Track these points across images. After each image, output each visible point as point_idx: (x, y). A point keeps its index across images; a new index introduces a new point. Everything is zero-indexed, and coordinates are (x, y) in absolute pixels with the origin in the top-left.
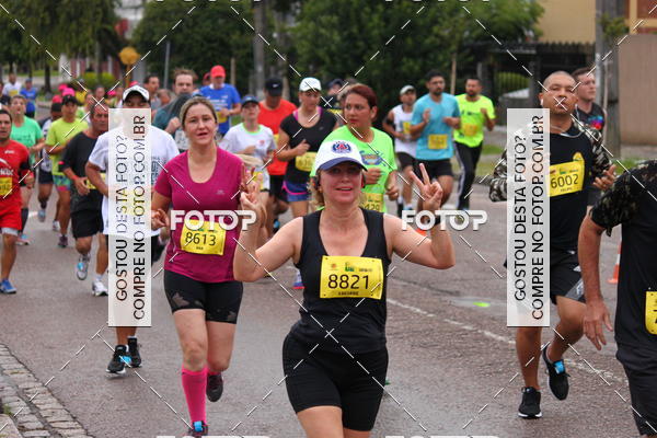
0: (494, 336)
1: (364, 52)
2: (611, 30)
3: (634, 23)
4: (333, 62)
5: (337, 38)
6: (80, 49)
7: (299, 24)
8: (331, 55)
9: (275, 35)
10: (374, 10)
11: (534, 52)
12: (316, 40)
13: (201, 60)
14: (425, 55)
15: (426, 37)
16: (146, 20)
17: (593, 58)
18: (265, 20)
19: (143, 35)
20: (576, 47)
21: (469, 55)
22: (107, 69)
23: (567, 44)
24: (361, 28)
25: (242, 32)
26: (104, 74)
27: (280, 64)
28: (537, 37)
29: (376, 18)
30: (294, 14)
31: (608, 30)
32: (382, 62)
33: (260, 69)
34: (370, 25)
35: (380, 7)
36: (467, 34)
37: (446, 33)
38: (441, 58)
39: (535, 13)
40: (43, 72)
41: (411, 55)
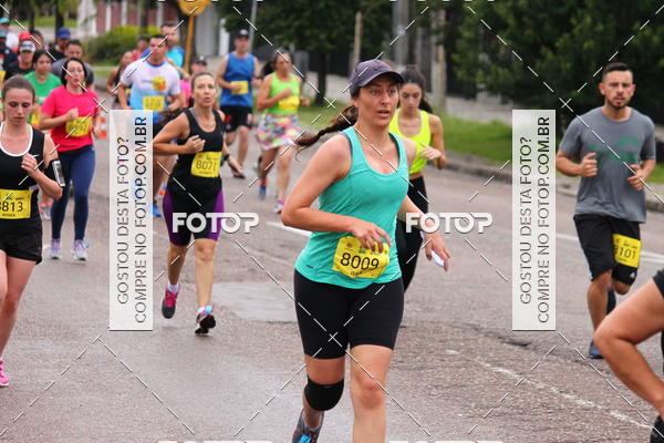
1: (572, 11)
4: (521, 24)
8: (518, 13)
13: (307, 14)
22: (155, 21)
27: (434, 26)
32: (600, 27)
33: (401, 31)
40: (53, 19)
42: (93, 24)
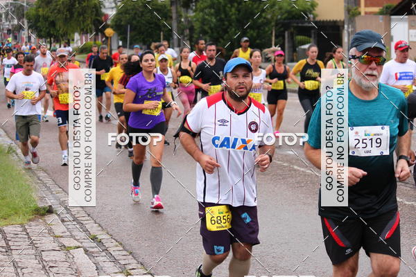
0: (299, 168)
1: (228, 27)
2: (352, 14)
3: (363, 9)
4: (212, 32)
5: (214, 20)
6: (85, 30)
7: (194, 14)
8: (211, 29)
9: (183, 20)
10: (232, 6)
12: (204, 21)
13: (145, 34)
14: (259, 28)
16: (118, 14)
17: (344, 27)
18: (177, 12)
19: (116, 22)
20: (335, 22)
21: (281, 27)
23: (330, 21)
24: (226, 15)
26: (97, 42)
27: (185, 34)
29: (233, 10)
30: (192, 9)
31: (351, 13)
34: (231, 13)
35: (236, 5)
36: (279, 17)
37: (269, 16)
38: (267, 29)
39: (313, 6)
41: (252, 28)
42: (79, 42)
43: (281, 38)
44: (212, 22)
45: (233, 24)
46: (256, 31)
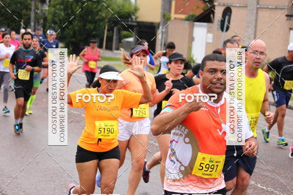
3: (173, 15)
5: (63, 14)
7: (48, 8)
9: (39, 12)
10: (77, 5)
11: (136, 24)
12: (54, 15)
14: (96, 22)
15: (96, 16)
17: (159, 27)
18: (35, 6)
20: (152, 23)
21: (111, 24)
24: (72, 11)
25: (27, 10)
28: (136, 19)
29: (78, 8)
30: (46, 4)
31: (166, 17)
35: (80, 4)
37: (104, 15)
38: (101, 24)
39: (136, 10)
41: (90, 22)
43: (111, 32)
44: (61, 15)
45: (77, 18)
46: (93, 25)
